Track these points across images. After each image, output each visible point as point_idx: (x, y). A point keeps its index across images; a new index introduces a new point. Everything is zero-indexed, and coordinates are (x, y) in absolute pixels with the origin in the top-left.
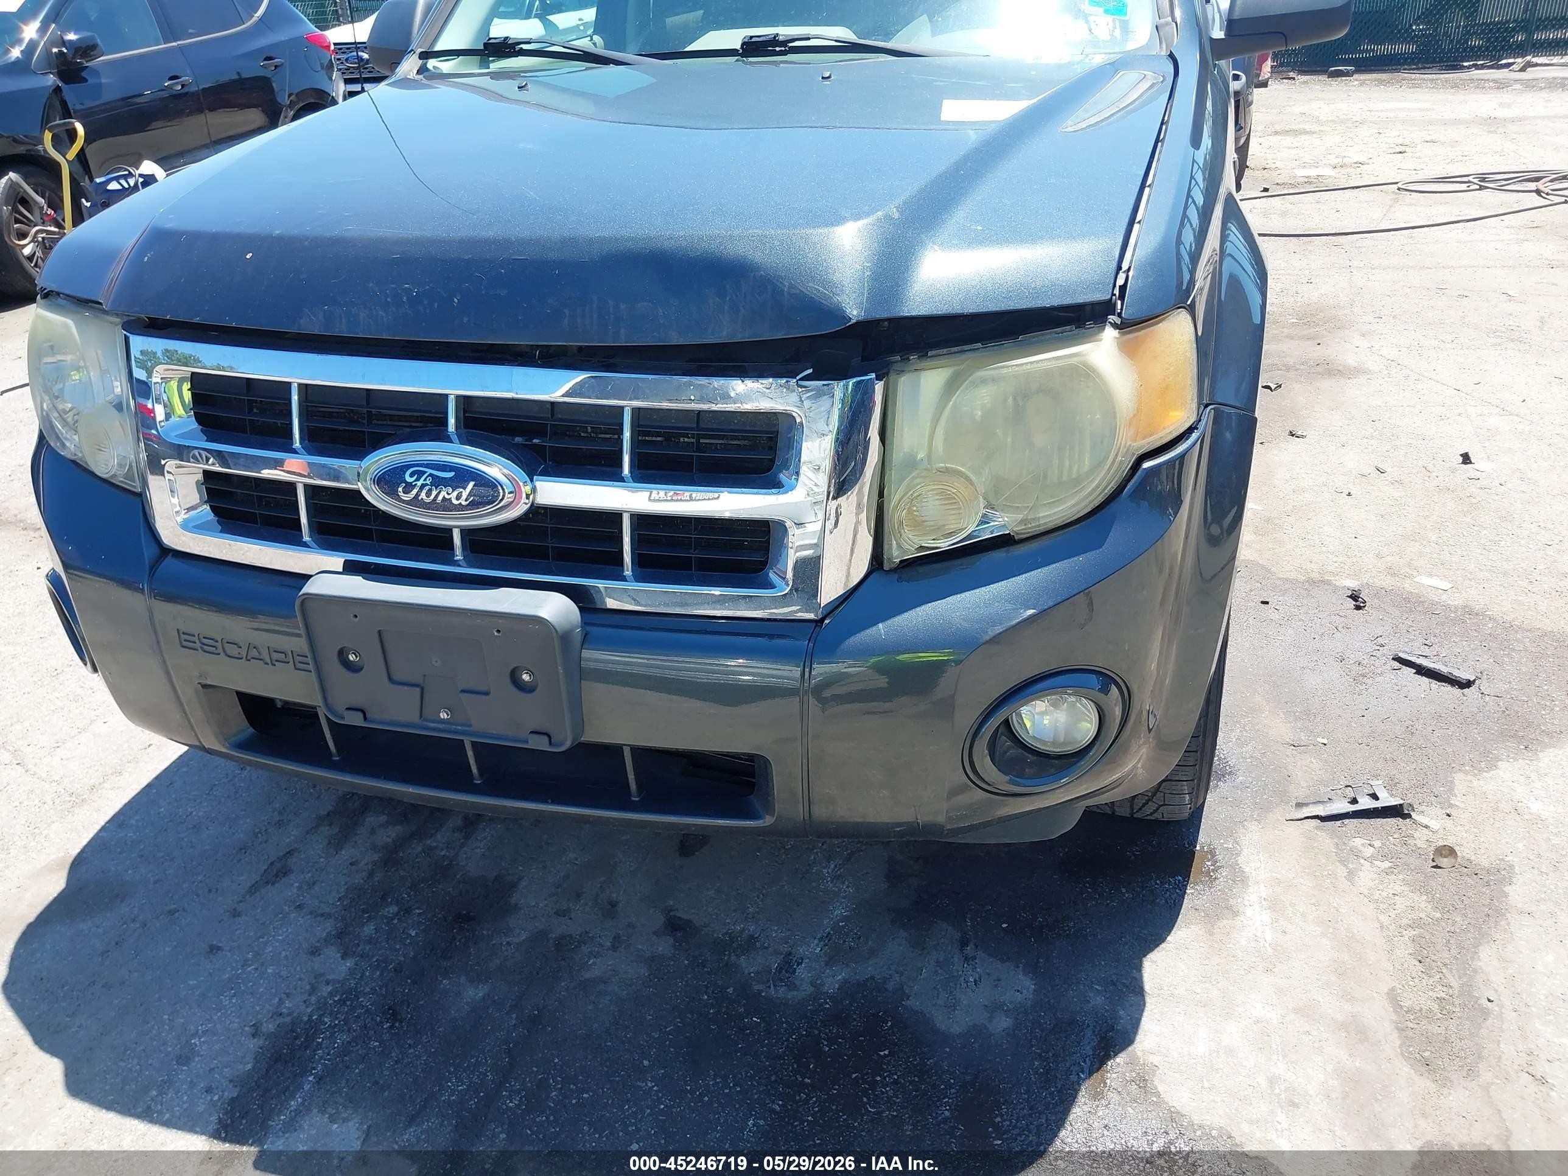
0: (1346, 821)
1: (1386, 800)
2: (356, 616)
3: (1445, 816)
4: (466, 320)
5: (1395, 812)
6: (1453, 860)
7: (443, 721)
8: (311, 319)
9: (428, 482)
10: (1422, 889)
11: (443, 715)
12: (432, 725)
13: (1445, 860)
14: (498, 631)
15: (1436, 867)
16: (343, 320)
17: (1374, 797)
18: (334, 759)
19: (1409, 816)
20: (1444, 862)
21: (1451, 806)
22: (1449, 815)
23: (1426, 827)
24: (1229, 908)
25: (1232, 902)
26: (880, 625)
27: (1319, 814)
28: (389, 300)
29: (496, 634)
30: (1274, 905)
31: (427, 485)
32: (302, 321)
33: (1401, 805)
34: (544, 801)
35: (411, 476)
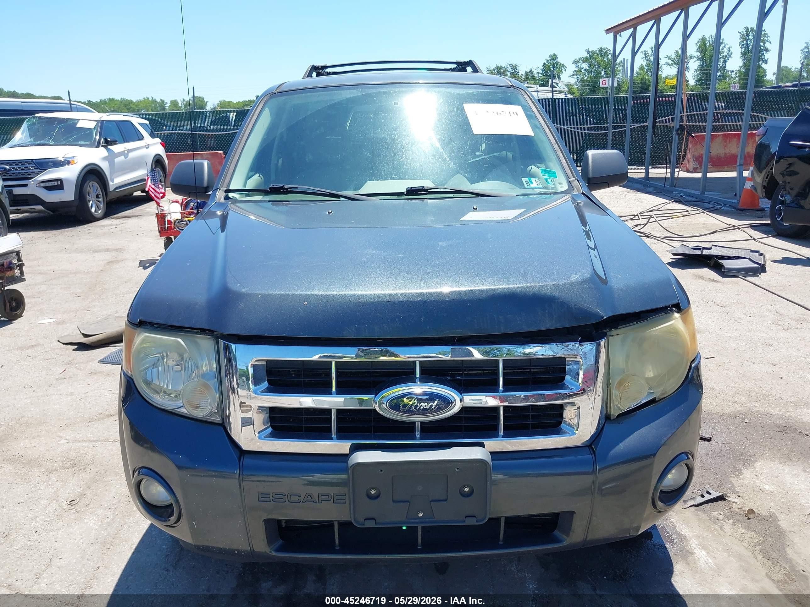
0: (704, 505)
1: (715, 494)
2: (382, 471)
3: (738, 497)
4: (428, 327)
5: (721, 498)
6: (754, 515)
7: (420, 518)
8: (348, 331)
9: (416, 402)
10: (749, 529)
11: (420, 515)
12: (413, 521)
13: (751, 515)
14: (458, 469)
15: (749, 519)
16: (366, 331)
17: (708, 493)
18: (336, 548)
19: (725, 500)
20: (751, 516)
21: (738, 492)
22: (739, 496)
23: (735, 502)
24: (688, 551)
25: (687, 548)
26: (620, 444)
27: (694, 504)
28: (389, 320)
29: (456, 470)
30: (704, 547)
31: (415, 403)
32: (344, 332)
33: (723, 495)
34: (459, 551)
35: (407, 399)
